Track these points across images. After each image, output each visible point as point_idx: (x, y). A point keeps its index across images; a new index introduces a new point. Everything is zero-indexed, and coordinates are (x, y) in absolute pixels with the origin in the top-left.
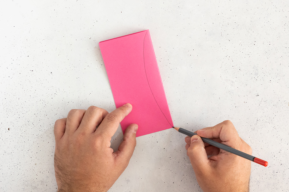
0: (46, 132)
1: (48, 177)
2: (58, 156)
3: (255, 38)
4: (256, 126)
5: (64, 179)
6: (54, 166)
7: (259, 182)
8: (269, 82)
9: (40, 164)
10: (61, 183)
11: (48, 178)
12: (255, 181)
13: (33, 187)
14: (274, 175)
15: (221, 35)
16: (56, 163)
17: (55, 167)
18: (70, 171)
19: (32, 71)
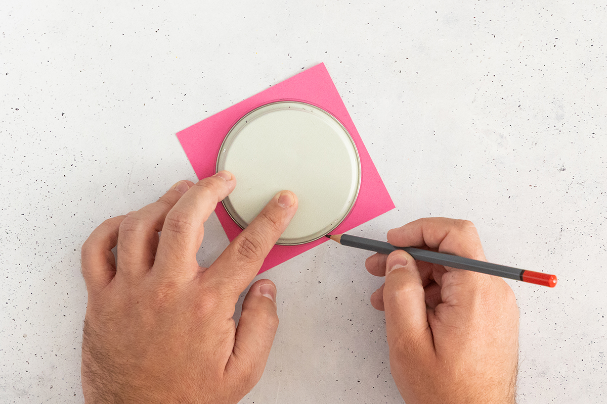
0: (50, 257)
1: (55, 367)
2: (93, 327)
3: (556, 30)
4: (560, 243)
5: (104, 381)
6: (81, 349)
7: (566, 379)
8: (591, 137)
9: (36, 334)
10: (96, 391)
11: (54, 371)
12: (555, 378)
13: (19, 392)
14: (603, 362)
15: (475, 23)
16: (88, 343)
17: (83, 351)
18: (122, 363)
19: (17, 109)
